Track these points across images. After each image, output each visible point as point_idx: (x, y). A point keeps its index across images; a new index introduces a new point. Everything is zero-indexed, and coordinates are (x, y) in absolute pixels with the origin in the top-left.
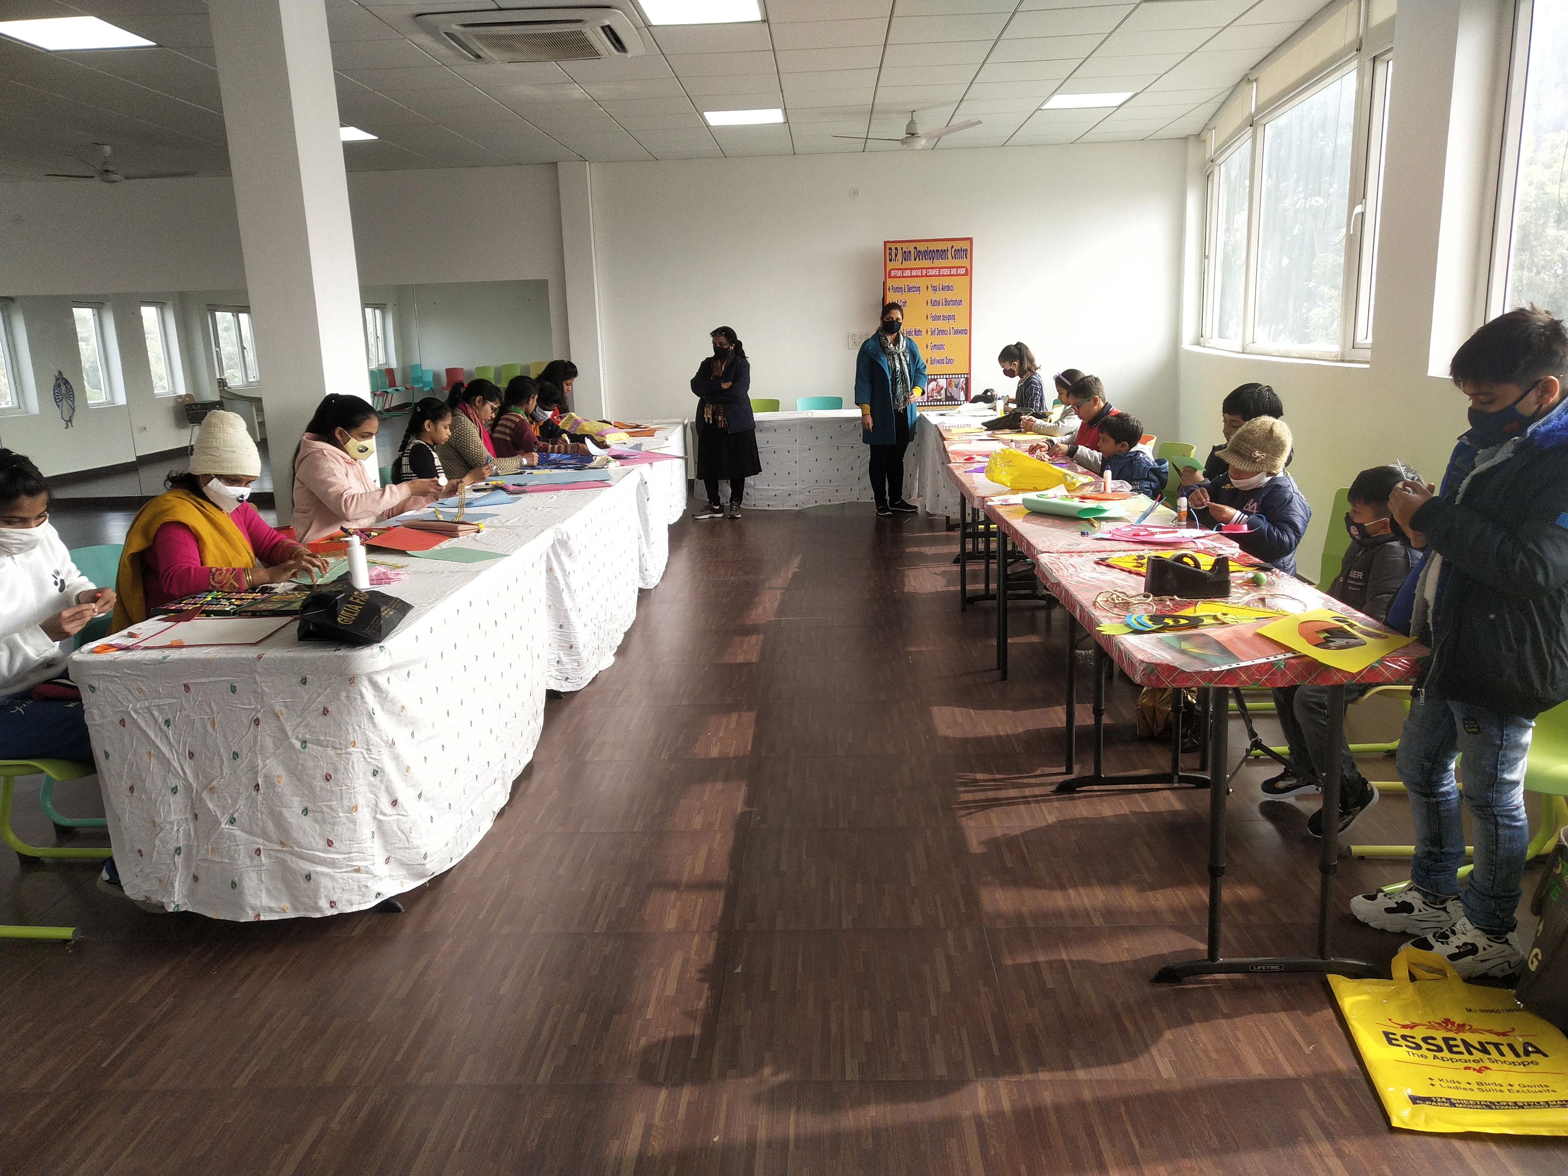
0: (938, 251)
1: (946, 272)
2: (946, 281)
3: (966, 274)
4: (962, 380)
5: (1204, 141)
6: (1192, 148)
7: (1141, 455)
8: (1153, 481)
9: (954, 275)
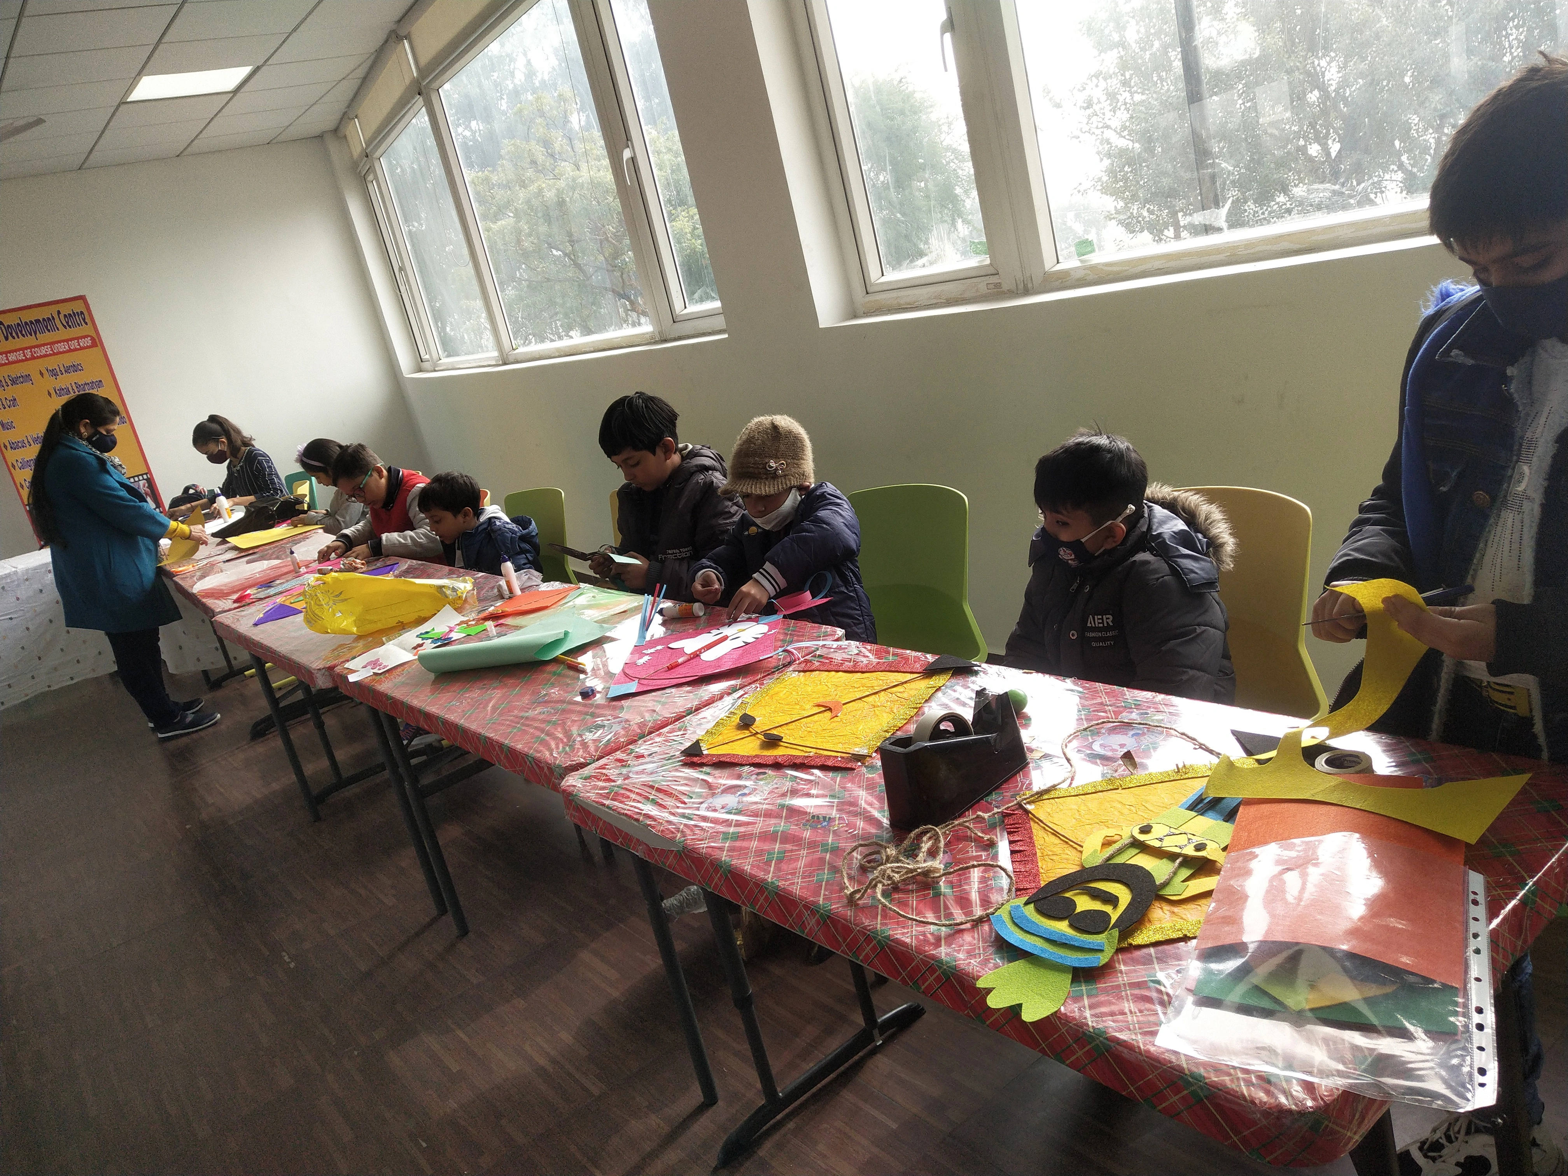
0: (38, 321)
1: (62, 347)
2: (68, 360)
3: (94, 344)
4: (141, 483)
5: (345, 137)
6: (333, 146)
7: (498, 523)
8: (528, 551)
9: (76, 350)
